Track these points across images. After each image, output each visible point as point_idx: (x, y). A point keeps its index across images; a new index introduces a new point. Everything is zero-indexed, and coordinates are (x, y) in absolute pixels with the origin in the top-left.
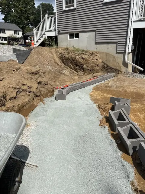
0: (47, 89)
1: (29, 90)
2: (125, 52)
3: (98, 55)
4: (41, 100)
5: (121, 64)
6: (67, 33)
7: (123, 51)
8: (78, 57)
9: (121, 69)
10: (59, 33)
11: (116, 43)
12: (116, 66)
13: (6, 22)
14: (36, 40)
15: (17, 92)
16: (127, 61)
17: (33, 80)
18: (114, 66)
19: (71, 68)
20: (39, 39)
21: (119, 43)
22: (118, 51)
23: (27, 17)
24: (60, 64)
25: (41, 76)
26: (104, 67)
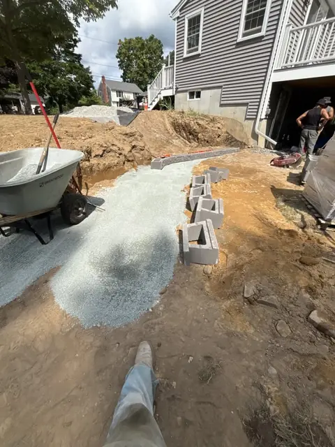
0: (143, 155)
1: (120, 152)
2: (256, 118)
3: (222, 122)
4: (134, 166)
5: (249, 135)
6: (186, 91)
7: (255, 117)
8: (193, 122)
9: (248, 142)
10: (177, 92)
11: (246, 104)
12: (243, 138)
13: (124, 81)
14: (150, 102)
15: (104, 151)
16: (257, 130)
17: (125, 142)
18: (240, 138)
19: (183, 137)
20: (154, 101)
21: (250, 104)
22: (248, 117)
23: (151, 73)
24: (171, 131)
25: (136, 139)
26: (227, 139)
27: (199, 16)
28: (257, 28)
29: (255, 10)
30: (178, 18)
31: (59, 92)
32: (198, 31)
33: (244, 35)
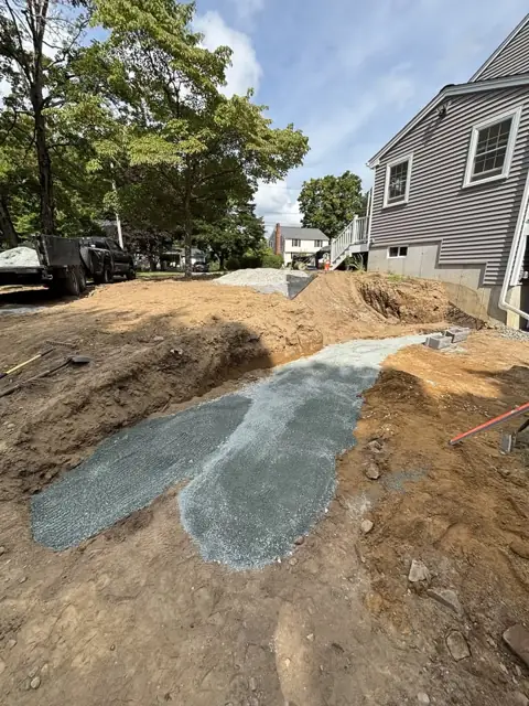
1: (281, 334)
2: (501, 285)
3: (442, 289)
6: (385, 247)
7: (498, 283)
8: (391, 291)
10: (372, 248)
11: (481, 265)
13: (305, 226)
16: (503, 304)
17: (290, 322)
18: (473, 312)
19: (376, 310)
20: (339, 258)
21: (488, 265)
22: (484, 283)
24: (358, 301)
25: (305, 317)
26: (451, 313)
27: (406, 164)
28: (494, 169)
29: (489, 149)
30: (377, 167)
31: (223, 247)
32: (405, 178)
33: (474, 179)
